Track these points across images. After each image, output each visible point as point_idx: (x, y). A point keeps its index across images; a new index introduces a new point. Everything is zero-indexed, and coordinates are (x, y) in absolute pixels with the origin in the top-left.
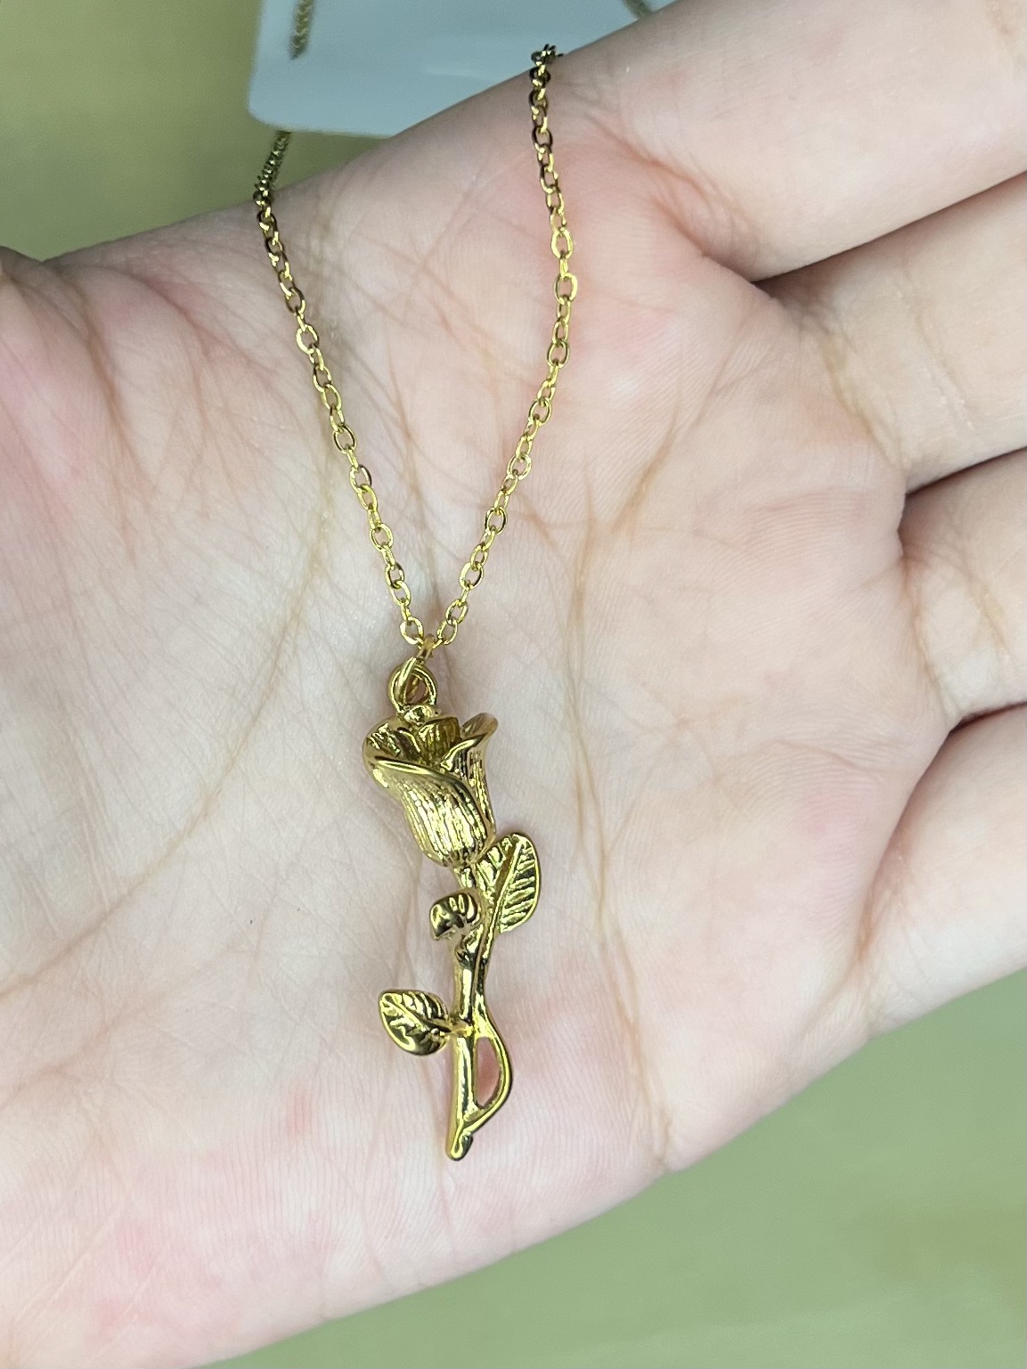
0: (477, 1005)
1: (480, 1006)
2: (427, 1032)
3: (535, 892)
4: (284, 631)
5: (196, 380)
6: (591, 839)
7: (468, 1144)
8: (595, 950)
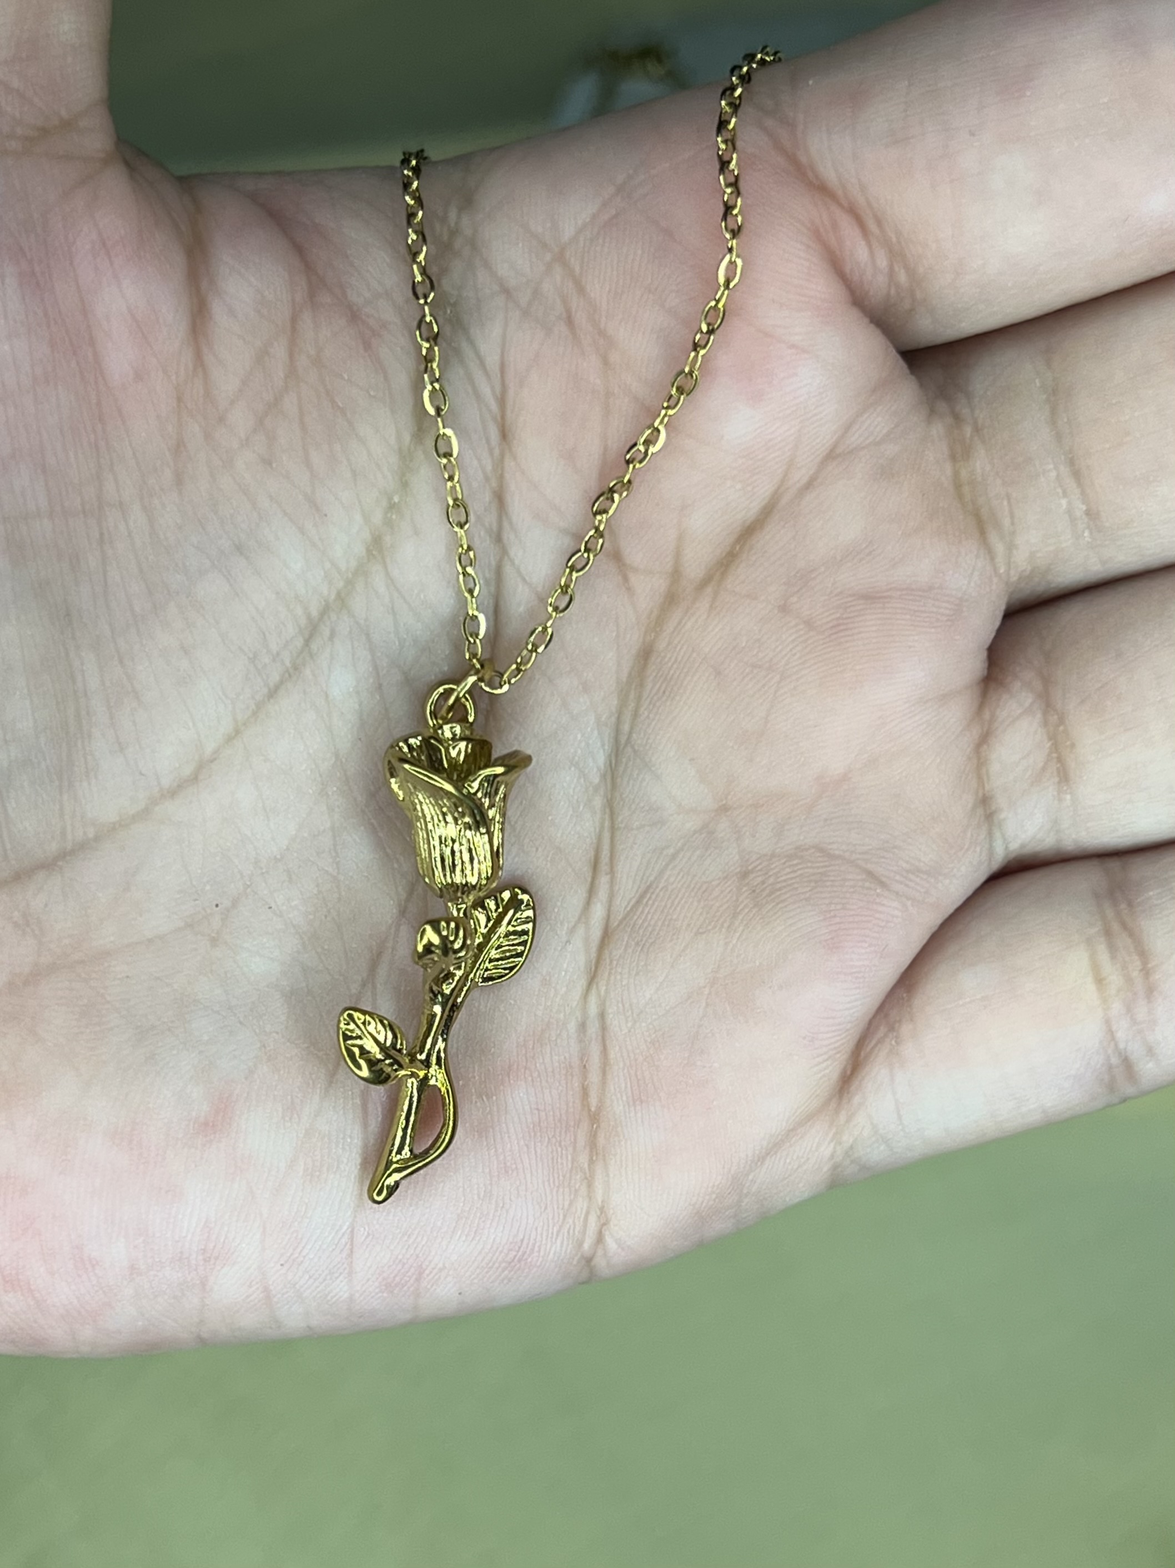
0: (436, 1050)
1: (439, 1052)
2: (380, 1061)
3: (524, 951)
4: (325, 610)
5: (294, 319)
6: (598, 911)
7: (392, 1190)
8: (572, 1026)
